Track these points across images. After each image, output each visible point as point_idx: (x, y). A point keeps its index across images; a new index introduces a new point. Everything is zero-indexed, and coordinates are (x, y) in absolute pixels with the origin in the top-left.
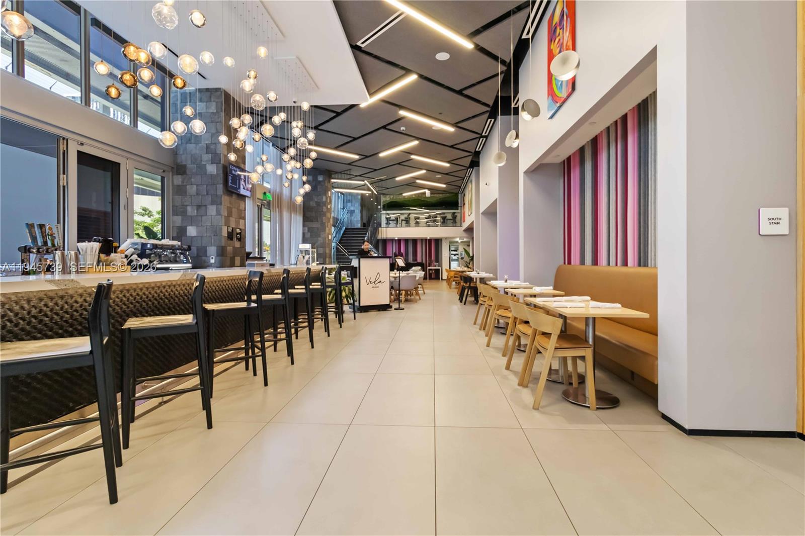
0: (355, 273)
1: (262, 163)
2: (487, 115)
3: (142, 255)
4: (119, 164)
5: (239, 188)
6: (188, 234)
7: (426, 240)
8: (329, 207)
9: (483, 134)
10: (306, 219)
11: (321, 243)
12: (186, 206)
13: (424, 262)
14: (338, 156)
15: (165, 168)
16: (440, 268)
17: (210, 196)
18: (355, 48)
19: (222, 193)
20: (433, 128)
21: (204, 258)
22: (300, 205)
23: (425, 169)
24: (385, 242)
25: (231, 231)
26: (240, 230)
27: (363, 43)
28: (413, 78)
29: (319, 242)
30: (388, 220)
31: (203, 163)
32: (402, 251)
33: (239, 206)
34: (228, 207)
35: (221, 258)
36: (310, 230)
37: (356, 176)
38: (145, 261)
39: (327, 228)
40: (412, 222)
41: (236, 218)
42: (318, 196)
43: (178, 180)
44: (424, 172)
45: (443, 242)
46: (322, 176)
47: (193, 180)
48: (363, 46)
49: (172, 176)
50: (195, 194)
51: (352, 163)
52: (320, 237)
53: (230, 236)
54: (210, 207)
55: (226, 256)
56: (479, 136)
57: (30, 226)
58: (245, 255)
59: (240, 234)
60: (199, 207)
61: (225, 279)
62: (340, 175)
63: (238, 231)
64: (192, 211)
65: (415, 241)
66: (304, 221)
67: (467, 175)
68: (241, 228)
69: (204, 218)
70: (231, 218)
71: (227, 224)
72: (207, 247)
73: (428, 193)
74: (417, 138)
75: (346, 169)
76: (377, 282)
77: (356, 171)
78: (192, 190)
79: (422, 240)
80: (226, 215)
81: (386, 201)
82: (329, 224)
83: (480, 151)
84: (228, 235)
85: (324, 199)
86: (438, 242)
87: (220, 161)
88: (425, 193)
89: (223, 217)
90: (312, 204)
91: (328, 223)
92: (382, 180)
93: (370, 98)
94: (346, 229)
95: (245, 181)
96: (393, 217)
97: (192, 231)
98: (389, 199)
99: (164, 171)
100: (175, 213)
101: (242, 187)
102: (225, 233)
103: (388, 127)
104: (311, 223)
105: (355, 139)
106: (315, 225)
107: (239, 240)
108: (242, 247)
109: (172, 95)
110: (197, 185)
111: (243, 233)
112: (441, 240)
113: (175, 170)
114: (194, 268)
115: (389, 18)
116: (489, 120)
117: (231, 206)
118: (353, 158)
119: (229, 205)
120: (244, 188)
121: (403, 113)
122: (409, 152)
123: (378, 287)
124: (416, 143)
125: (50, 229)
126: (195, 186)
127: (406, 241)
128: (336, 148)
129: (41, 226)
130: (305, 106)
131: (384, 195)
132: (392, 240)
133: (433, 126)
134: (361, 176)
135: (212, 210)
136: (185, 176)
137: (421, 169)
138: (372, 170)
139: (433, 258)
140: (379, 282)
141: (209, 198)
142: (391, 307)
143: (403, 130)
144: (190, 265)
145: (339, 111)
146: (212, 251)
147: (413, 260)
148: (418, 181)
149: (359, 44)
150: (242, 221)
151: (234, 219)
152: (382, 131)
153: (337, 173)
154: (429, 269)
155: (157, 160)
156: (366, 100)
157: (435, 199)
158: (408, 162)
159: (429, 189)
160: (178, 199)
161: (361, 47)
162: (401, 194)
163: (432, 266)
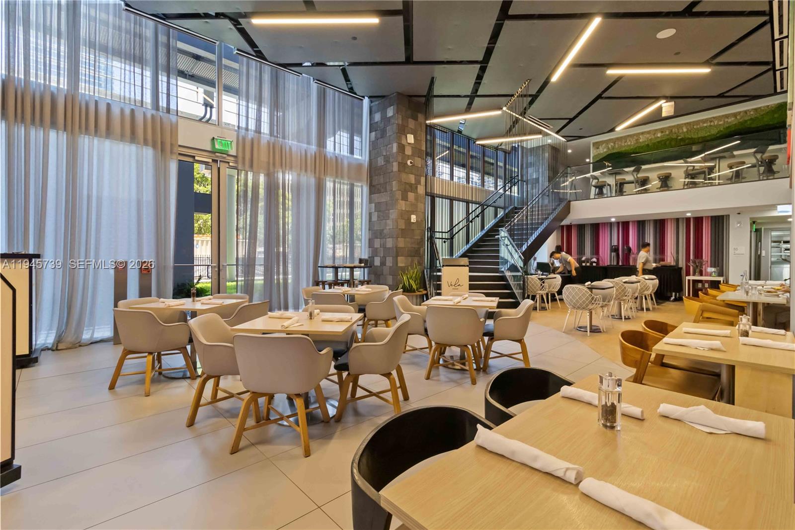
7: (688, 219)
8: (409, 163)
11: (390, 230)
16: (721, 279)
22: (365, 167)
29: (388, 228)
36: (377, 207)
40: (654, 184)
42: (387, 145)
65: (660, 224)
66: (371, 192)
79: (677, 219)
81: (598, 154)
90: (381, 161)
98: (605, 150)
104: (377, 195)
106: (384, 198)
112: (728, 215)
127: (641, 224)
132: (610, 223)
159: (666, 95)
163: (701, 275)
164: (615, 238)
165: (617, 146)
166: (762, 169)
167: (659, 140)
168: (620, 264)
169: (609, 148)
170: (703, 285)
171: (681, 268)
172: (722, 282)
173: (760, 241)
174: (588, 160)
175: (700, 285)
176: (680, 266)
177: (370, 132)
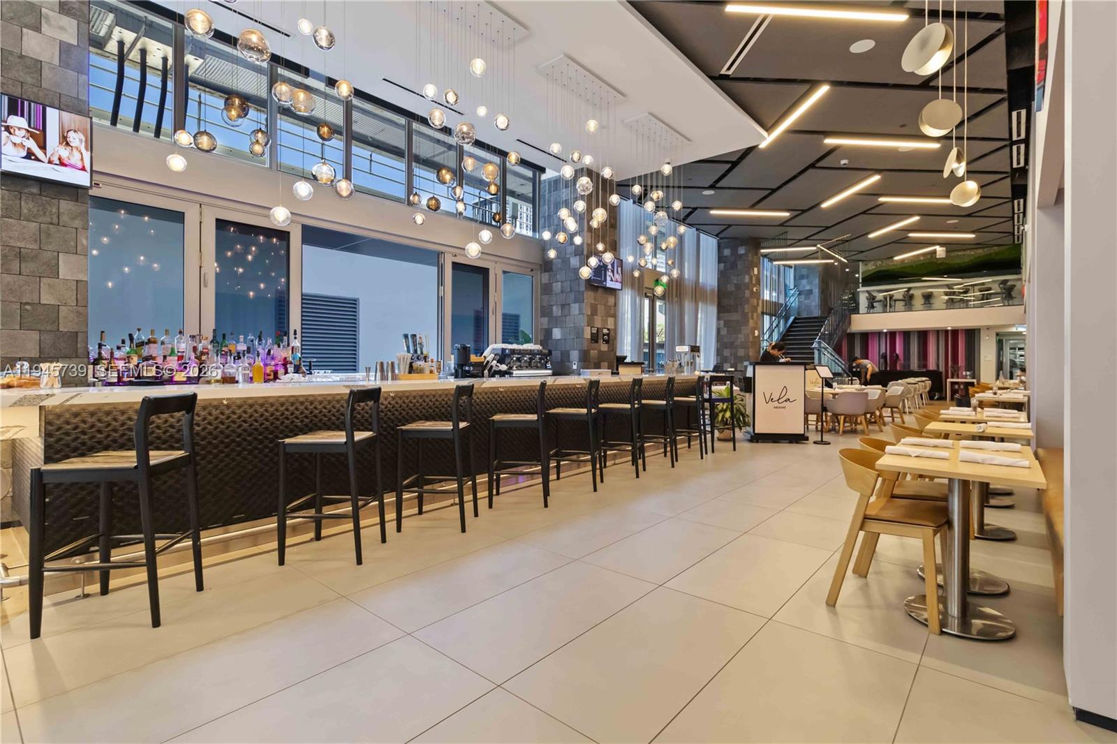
0: (748, 385)
1: (598, 254)
2: (1006, 104)
3: (501, 361)
4: (488, 269)
5: (605, 280)
6: (554, 337)
7: (947, 331)
8: (755, 289)
9: (1015, 138)
10: (721, 309)
11: (741, 342)
12: (552, 306)
13: (942, 369)
14: (759, 217)
15: (533, 267)
16: (975, 381)
17: (573, 293)
18: (719, 80)
19: (584, 289)
20: (900, 150)
21: (567, 363)
22: (712, 290)
23: (919, 215)
24: (865, 336)
25: (595, 332)
26: (608, 330)
27: (729, 69)
28: (824, 90)
29: (739, 340)
30: (872, 301)
31: (567, 256)
32: (897, 352)
33: (607, 301)
34: (591, 304)
35: (582, 363)
36: (727, 324)
37: (801, 240)
38: (504, 367)
39: (751, 321)
40: (918, 301)
41: (602, 317)
42: (738, 276)
43: (545, 278)
44: (916, 218)
45: (983, 333)
46: (744, 247)
47: (558, 276)
48: (730, 73)
49: (541, 273)
50: (560, 292)
51: (783, 224)
52: (740, 333)
53: (595, 338)
54: (573, 305)
55: (589, 361)
56: (1007, 143)
57: (406, 336)
58: (615, 361)
59: (608, 335)
60: (563, 306)
61: (570, 387)
62: (773, 243)
63: (605, 331)
64: (556, 311)
65: (923, 335)
66: (719, 312)
67: (1016, 211)
68: (609, 327)
69: (568, 318)
70: (595, 317)
71: (590, 324)
72: (571, 352)
73: (940, 251)
74: (878, 171)
75: (780, 234)
76: (782, 400)
77: (794, 234)
78: (557, 287)
79: (938, 332)
80: (590, 314)
81: (869, 270)
82: (755, 314)
83: (1024, 167)
84: (591, 336)
85: (747, 279)
86: (972, 335)
87: (583, 252)
88: (935, 252)
89: (585, 315)
90: (731, 288)
91: (753, 312)
92: (847, 241)
93: (769, 134)
94: (795, 319)
95: (613, 271)
96: (880, 296)
97: (557, 334)
98: (873, 267)
99: (532, 270)
100: (543, 315)
101: (608, 279)
102: (587, 335)
103: (818, 165)
104: (727, 314)
105: (773, 191)
106: (734, 317)
107: (607, 342)
108: (612, 350)
109: (542, 186)
110: (562, 282)
111: (612, 334)
112: (979, 330)
113: (543, 268)
114: (554, 374)
115: (750, 28)
116: (1014, 114)
117: (596, 303)
118: (784, 217)
119: (593, 302)
120: (612, 280)
121: (830, 141)
122: (873, 193)
123: (784, 407)
124: (876, 178)
125: (420, 338)
126: (560, 283)
127: (906, 334)
128: (753, 207)
129: (414, 336)
130: (667, 170)
131: (866, 263)
132: (879, 334)
133: (898, 148)
134: (807, 240)
135: (575, 308)
136: (551, 273)
137: (911, 215)
138: (823, 228)
139: (962, 361)
140: (786, 401)
141: (572, 296)
142: (807, 439)
143: (845, 164)
144: (550, 372)
145: (734, 159)
146: (575, 355)
147: (919, 367)
148: (911, 235)
149: (723, 72)
150: (610, 321)
151: (600, 318)
152: (811, 171)
153: (767, 239)
154: (953, 384)
155: (522, 259)
156: (764, 138)
157: (967, 260)
158: (877, 209)
159: (941, 245)
160: (545, 298)
161: (729, 75)
162: (892, 257)
163: (958, 378)
164: (884, 347)
165: (884, 264)
166: (1004, 295)
167: (922, 262)
168: (888, 369)
169: (877, 266)
170: (959, 386)
171: (941, 373)
172: (975, 383)
173: (1002, 349)
174: (857, 276)
175: (956, 387)
176: (941, 370)
177: (719, 263)
